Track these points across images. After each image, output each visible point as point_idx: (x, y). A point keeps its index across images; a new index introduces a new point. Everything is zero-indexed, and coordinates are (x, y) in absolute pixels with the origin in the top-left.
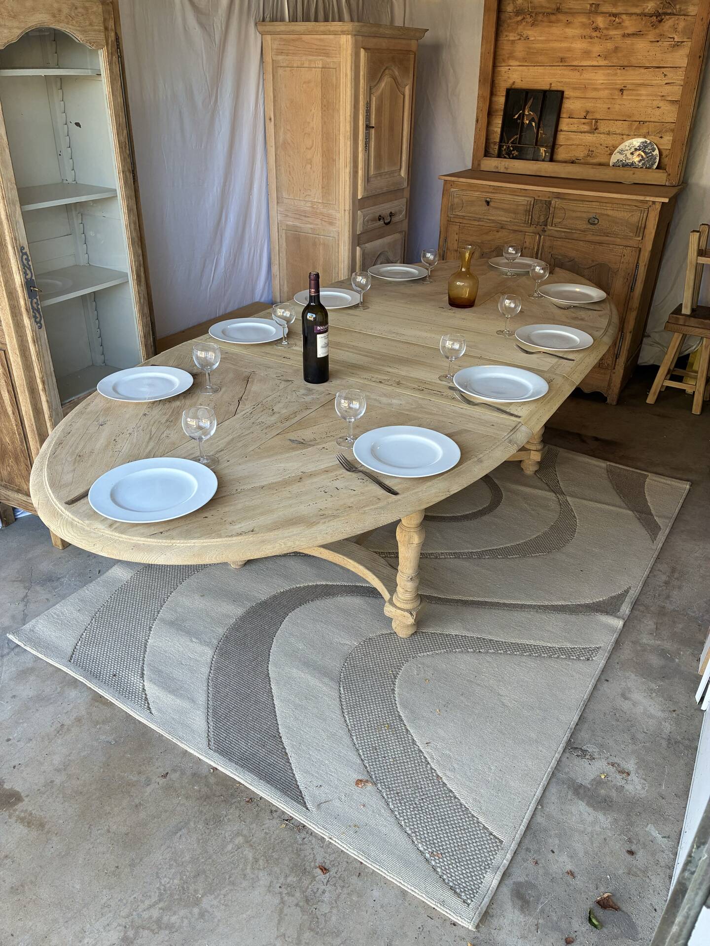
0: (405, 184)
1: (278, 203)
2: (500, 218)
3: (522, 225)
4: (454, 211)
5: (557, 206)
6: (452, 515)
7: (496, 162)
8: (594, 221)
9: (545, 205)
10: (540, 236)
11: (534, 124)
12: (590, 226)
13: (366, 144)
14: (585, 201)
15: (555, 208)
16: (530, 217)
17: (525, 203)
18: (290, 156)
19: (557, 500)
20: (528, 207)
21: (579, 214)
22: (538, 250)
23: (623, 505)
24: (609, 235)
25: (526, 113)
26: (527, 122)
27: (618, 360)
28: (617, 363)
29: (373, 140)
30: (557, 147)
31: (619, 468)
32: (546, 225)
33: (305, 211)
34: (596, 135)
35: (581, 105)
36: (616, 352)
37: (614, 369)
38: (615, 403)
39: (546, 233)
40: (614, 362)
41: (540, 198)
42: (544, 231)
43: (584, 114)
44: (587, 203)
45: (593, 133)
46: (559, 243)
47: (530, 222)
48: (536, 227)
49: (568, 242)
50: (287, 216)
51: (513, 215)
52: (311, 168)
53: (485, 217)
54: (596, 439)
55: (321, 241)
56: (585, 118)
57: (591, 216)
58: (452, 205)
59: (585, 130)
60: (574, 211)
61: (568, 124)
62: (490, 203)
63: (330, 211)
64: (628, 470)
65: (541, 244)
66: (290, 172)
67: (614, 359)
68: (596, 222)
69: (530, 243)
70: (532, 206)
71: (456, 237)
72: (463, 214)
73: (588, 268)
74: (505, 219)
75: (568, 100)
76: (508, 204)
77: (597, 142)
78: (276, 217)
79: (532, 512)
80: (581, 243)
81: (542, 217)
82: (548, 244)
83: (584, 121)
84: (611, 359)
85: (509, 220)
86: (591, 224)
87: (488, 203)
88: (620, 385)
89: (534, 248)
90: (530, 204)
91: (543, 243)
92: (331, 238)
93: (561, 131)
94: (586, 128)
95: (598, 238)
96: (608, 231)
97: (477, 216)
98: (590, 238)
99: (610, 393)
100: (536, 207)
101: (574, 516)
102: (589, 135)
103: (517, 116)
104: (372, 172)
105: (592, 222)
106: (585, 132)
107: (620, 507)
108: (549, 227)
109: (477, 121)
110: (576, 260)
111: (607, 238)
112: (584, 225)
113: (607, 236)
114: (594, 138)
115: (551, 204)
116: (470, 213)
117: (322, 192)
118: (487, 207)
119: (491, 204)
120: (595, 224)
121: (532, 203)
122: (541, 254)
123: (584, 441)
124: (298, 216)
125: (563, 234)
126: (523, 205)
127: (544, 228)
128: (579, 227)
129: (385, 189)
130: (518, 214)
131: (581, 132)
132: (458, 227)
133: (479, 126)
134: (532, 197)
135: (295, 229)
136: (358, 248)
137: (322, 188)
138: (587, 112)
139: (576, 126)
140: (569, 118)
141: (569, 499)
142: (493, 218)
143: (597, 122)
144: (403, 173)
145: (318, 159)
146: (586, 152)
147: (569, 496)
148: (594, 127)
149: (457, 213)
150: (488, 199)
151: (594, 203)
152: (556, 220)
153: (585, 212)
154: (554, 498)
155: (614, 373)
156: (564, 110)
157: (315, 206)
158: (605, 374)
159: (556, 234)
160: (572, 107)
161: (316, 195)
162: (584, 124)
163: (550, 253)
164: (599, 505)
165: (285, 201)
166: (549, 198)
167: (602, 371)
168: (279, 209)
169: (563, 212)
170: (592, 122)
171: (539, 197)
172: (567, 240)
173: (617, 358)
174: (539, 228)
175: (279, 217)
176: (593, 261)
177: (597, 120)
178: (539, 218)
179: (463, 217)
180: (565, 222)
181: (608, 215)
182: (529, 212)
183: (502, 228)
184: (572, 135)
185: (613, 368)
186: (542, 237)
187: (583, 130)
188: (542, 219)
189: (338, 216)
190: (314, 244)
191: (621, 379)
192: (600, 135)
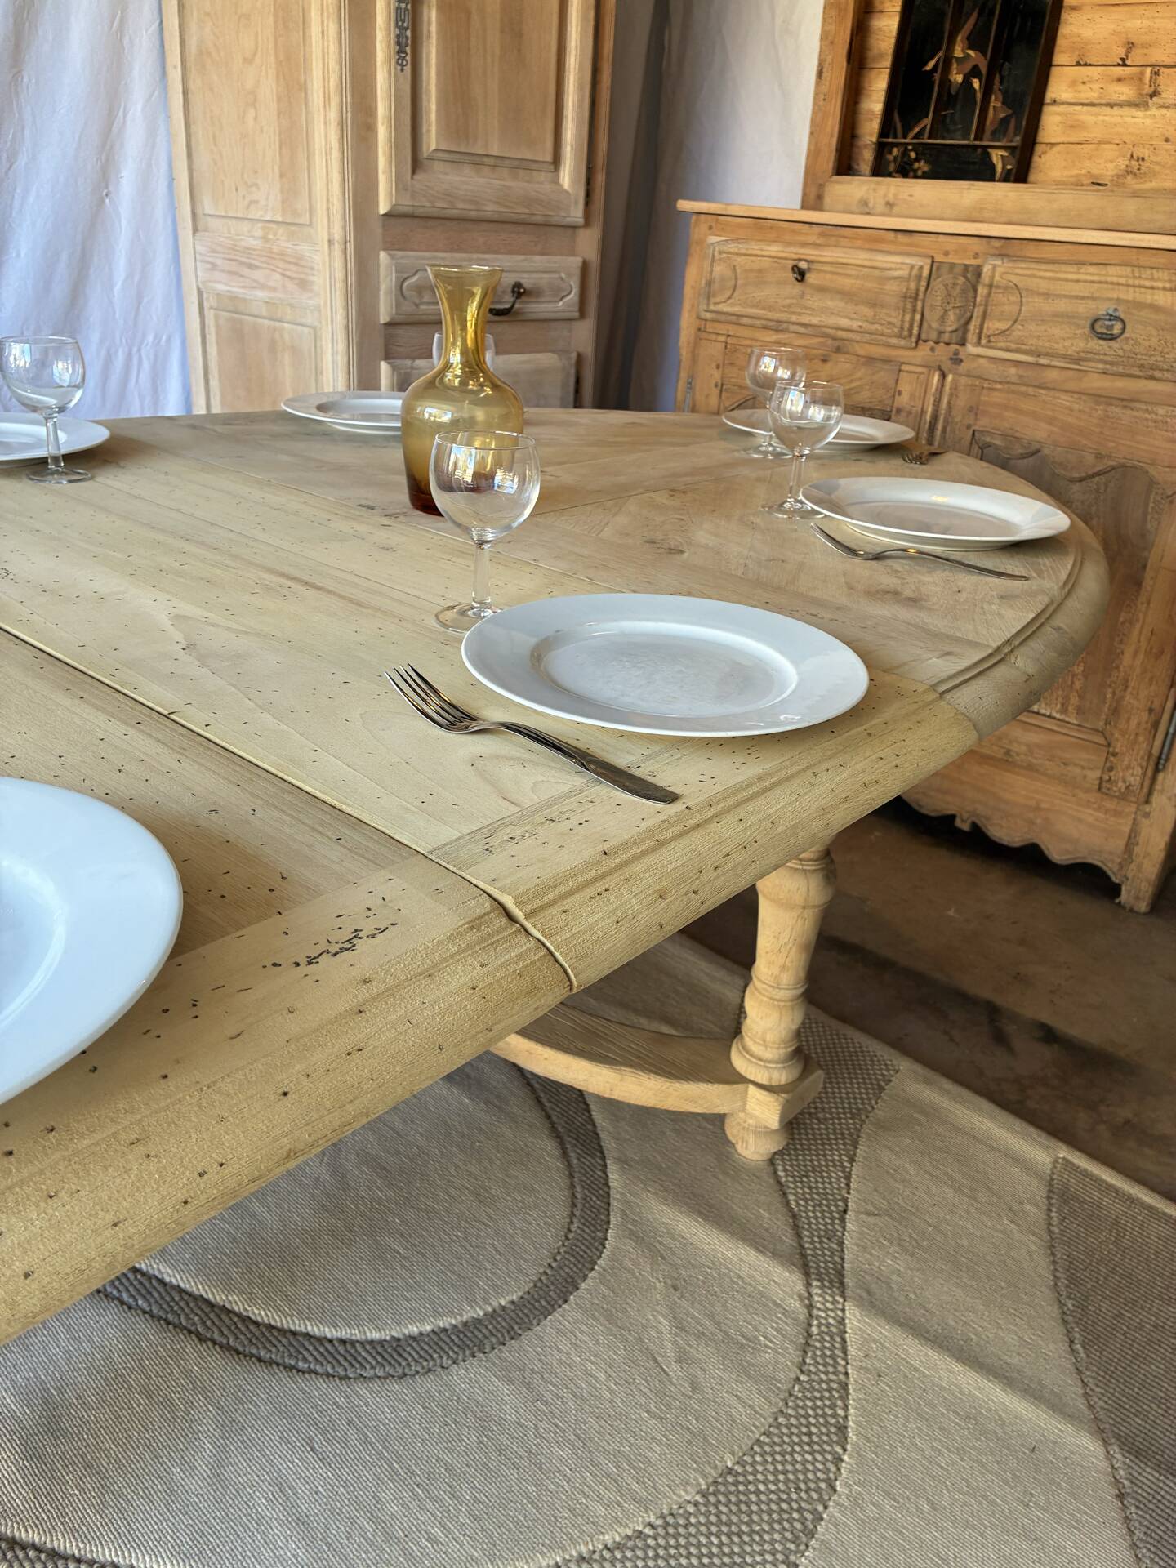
0: (577, 214)
1: (195, 230)
2: (832, 321)
3: (894, 341)
4: (713, 300)
5: (997, 278)
6: (344, 1333)
7: (865, 188)
8: (1110, 328)
9: (961, 280)
10: (944, 376)
11: (976, 84)
12: (1096, 345)
13: (398, 43)
14: (1083, 263)
15: (991, 286)
16: (918, 317)
17: (904, 273)
18: (211, 90)
19: (802, 1314)
20: (913, 286)
21: (1062, 306)
22: (935, 417)
23: (1073, 1391)
24: (1158, 374)
25: (958, 53)
26: (960, 79)
27: (1161, 776)
28: (1158, 787)
29: (434, 41)
30: (1039, 149)
31: (1098, 1181)
32: (963, 345)
33: (247, 250)
34: (1154, 111)
35: (1113, 27)
36: (1156, 752)
37: (1147, 802)
38: (1143, 907)
39: (963, 367)
40: (1147, 783)
41: (951, 259)
42: (956, 360)
43: (1122, 52)
44: (1091, 269)
45: (1146, 105)
46: (996, 397)
47: (915, 331)
48: (932, 349)
49: (1026, 395)
50: (214, 267)
51: (867, 311)
52: (255, 119)
53: (794, 318)
54: (1049, 1035)
55: (287, 337)
56: (1125, 65)
57: (1103, 309)
58: (709, 283)
59: (1123, 98)
60: (1047, 295)
61: (1073, 83)
62: (807, 276)
63: (303, 248)
64: (1132, 1200)
65: (945, 400)
66: (214, 137)
67: (1150, 773)
68: (1116, 331)
69: (912, 396)
70: (924, 283)
71: (717, 375)
72: (736, 309)
73: (1081, 480)
74: (844, 322)
75: (1074, 14)
76: (857, 277)
77: (1156, 133)
78: (193, 275)
79: (674, 1370)
80: (1063, 396)
81: (951, 316)
82: (961, 402)
83: (1120, 70)
84: (1138, 771)
85: (855, 325)
86: (1102, 337)
87: (801, 275)
88: (1162, 855)
89: (923, 412)
90: (919, 277)
91: (951, 395)
92: (306, 330)
93: (1054, 102)
94: (1125, 92)
95: (1120, 384)
96: (1152, 360)
97: (770, 315)
98: (1096, 383)
99: (1130, 875)
100: (937, 284)
101: (842, 1429)
102: (1134, 111)
103: (930, 65)
104: (432, 140)
105: (1104, 328)
106: (1121, 105)
107: (1055, 1405)
108: (971, 348)
109: (820, 74)
110: (1046, 451)
111: (1152, 385)
112: (1074, 341)
113: (1152, 378)
114: (1148, 121)
115: (979, 275)
116: (753, 306)
117: (282, 191)
118: (798, 288)
119: (811, 278)
120: (1113, 338)
121: (926, 273)
122: (944, 431)
123: (1000, 1038)
124: (234, 267)
125: (1013, 371)
126: (896, 278)
127: (956, 353)
128: (1059, 347)
129: (491, 207)
130: (882, 306)
131: (1111, 105)
132: (721, 346)
133: (824, 88)
134: (926, 256)
135: (233, 306)
136: (384, 367)
137: (282, 176)
138: (1130, 46)
139: (1096, 86)
140: (1078, 64)
141: (854, 1317)
142: (815, 320)
143: (1157, 73)
144: (569, 176)
145: (268, 89)
146: (1123, 163)
147: (860, 1303)
148: (1147, 89)
149: (721, 307)
150: (803, 265)
151: (1111, 270)
152: (993, 325)
153: (1083, 298)
154: (795, 1304)
155: (1147, 815)
156: (1061, 42)
157: (271, 237)
158: (1118, 814)
159: (994, 371)
160: (1087, 33)
161: (268, 199)
162: (1119, 80)
163: (969, 427)
164: (968, 1380)
165: (213, 223)
166: (976, 256)
167: (1109, 804)
168: (198, 248)
169: (1015, 298)
170: (1142, 74)
171: (946, 254)
172: (1023, 389)
173: (1157, 770)
174: (943, 353)
175: (199, 274)
176: (1099, 456)
177: (1156, 69)
178: (943, 319)
179: (736, 319)
180: (1018, 331)
181: (1155, 308)
182: (913, 300)
183: (838, 350)
184: (1086, 115)
185: (1142, 799)
186: (950, 378)
187: (1115, 98)
188: (952, 321)
189: (317, 258)
190: (273, 347)
191: (1166, 838)
192: (1164, 111)
